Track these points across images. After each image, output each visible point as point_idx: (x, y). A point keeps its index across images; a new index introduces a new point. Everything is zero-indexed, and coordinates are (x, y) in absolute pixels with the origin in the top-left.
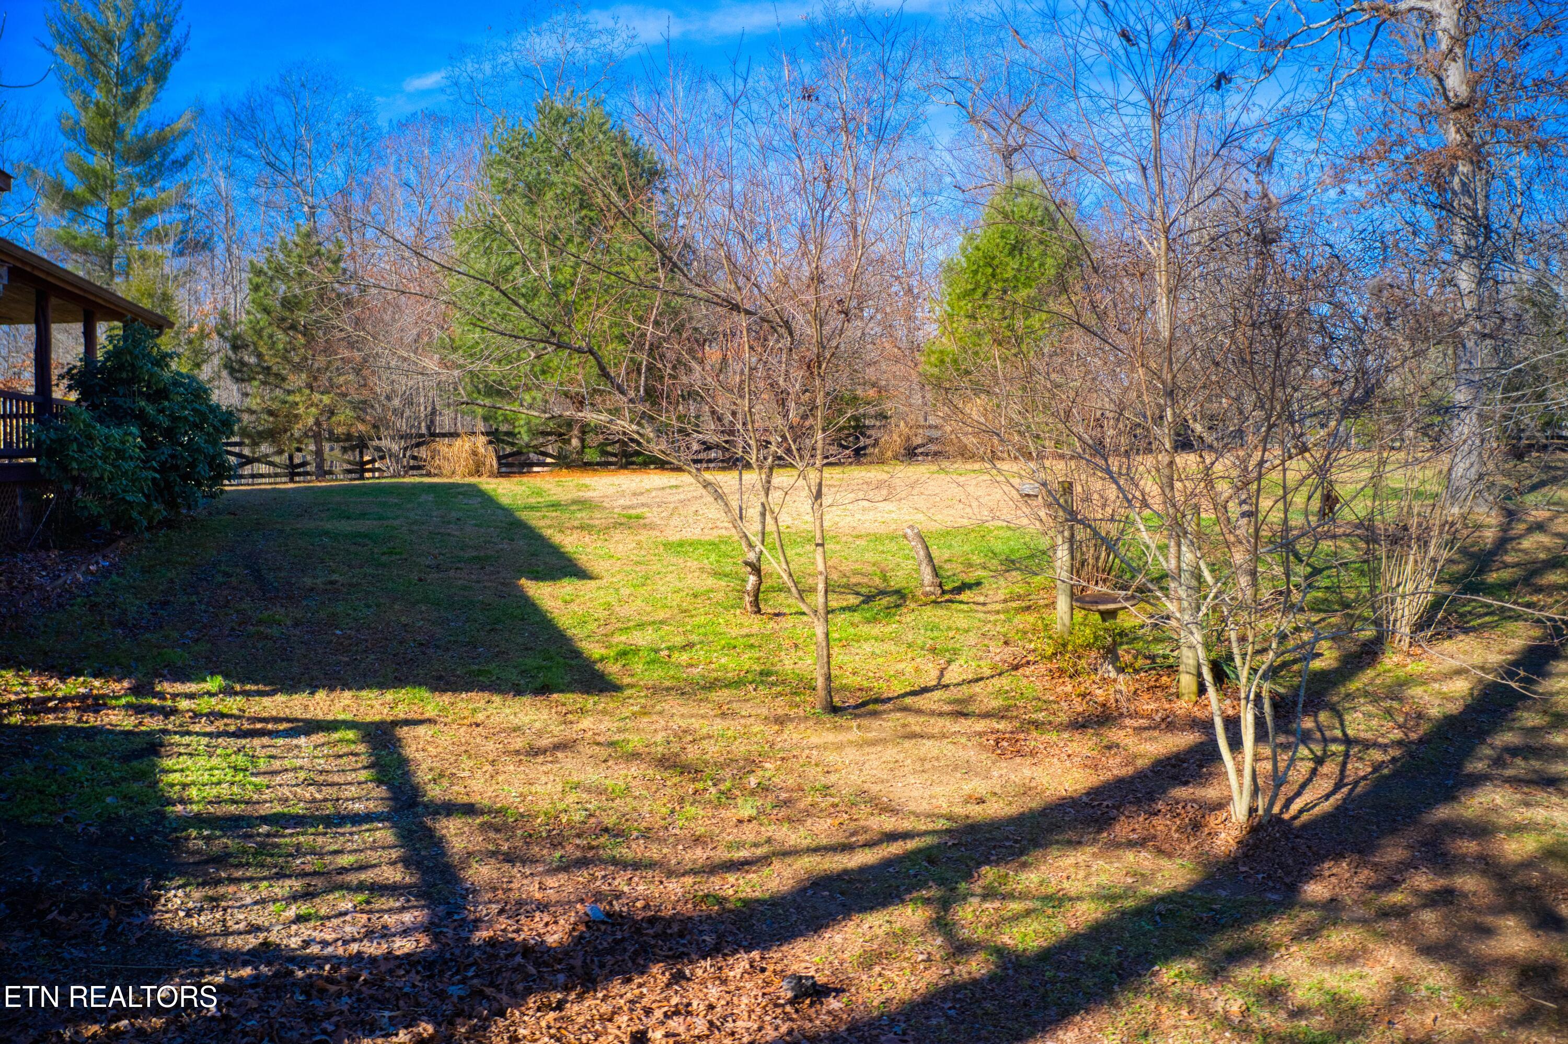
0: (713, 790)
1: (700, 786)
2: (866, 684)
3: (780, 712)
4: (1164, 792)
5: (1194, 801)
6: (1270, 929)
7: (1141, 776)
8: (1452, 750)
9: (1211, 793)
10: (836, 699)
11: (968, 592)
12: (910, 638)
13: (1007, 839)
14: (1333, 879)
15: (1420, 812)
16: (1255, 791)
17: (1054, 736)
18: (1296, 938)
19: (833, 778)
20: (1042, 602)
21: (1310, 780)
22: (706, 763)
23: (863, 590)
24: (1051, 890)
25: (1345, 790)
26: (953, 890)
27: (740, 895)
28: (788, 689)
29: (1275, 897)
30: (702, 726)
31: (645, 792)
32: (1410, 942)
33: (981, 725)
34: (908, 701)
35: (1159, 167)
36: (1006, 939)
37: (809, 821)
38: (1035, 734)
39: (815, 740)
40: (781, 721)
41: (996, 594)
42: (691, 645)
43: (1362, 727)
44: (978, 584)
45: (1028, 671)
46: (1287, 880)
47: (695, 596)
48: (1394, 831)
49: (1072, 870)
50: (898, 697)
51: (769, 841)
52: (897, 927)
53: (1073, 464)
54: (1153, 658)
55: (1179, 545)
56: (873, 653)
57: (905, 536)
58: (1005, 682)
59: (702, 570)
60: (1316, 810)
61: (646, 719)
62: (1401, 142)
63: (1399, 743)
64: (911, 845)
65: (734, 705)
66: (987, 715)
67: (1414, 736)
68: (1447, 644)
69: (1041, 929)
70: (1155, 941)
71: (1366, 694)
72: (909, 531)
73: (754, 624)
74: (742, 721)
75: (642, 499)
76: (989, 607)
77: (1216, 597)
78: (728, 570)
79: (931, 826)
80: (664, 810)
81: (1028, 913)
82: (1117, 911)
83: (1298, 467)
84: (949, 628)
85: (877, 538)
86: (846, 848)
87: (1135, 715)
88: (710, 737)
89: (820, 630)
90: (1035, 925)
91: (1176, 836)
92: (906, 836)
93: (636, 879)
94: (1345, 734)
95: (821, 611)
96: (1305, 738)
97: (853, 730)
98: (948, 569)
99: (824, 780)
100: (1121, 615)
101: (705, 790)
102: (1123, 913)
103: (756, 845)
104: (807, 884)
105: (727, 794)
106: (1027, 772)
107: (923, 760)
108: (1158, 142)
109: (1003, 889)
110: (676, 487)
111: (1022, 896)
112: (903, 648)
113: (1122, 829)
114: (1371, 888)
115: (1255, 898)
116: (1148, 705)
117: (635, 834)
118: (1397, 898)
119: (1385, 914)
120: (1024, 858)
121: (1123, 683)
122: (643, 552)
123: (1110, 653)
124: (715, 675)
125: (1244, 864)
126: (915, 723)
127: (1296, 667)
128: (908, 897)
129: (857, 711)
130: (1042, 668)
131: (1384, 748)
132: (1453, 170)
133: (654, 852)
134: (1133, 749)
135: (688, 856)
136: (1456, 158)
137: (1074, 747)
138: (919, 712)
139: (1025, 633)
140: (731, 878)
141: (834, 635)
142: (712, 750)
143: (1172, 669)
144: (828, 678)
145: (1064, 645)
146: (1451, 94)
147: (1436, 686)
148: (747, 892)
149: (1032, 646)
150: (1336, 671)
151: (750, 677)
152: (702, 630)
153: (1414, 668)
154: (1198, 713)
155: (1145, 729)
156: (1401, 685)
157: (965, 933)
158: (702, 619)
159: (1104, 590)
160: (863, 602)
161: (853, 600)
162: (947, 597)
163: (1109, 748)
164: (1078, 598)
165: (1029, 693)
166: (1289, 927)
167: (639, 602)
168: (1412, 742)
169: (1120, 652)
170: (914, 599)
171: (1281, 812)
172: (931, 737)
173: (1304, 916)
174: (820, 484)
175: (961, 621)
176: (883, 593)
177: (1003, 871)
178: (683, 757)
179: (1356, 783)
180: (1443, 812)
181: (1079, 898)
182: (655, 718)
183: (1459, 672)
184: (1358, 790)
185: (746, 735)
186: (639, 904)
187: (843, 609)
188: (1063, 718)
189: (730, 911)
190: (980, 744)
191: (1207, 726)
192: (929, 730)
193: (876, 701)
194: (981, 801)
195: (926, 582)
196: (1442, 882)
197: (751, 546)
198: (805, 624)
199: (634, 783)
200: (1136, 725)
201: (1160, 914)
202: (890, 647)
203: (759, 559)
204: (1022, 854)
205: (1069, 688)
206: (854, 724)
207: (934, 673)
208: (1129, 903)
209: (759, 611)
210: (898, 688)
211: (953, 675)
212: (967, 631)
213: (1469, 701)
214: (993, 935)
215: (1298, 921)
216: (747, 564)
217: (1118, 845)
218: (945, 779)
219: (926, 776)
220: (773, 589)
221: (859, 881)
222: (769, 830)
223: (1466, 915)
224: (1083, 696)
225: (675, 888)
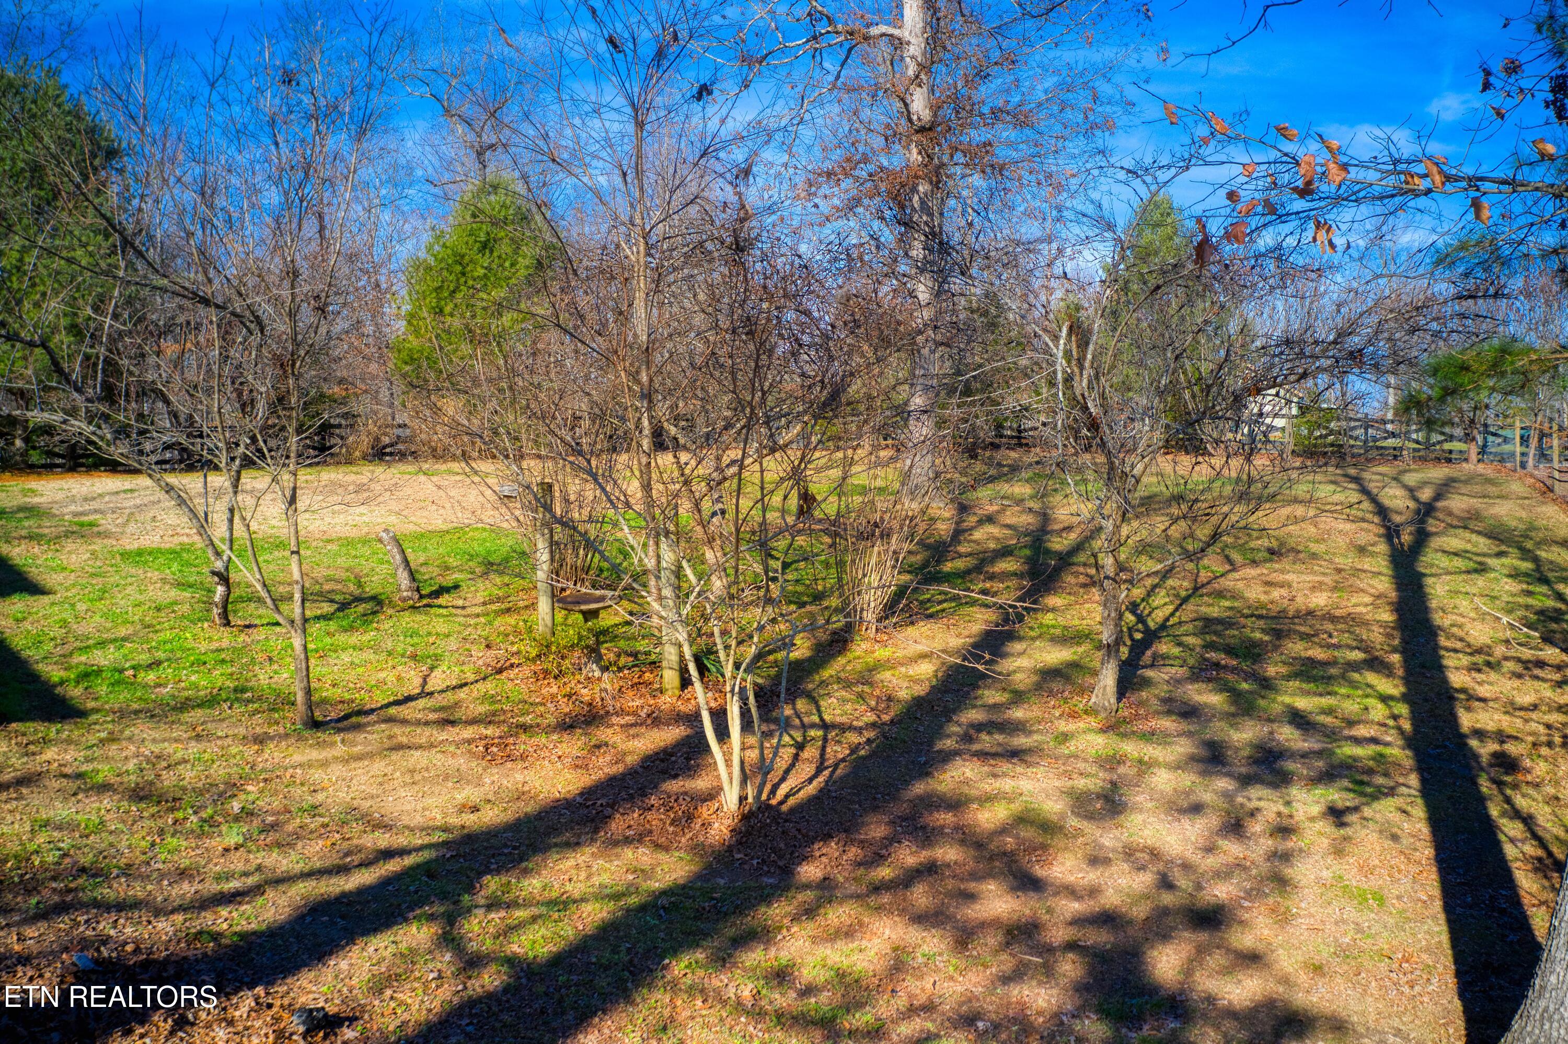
0: (194, 819)
1: (180, 815)
2: (347, 696)
3: (258, 730)
4: (656, 787)
5: (686, 793)
6: (770, 912)
7: (632, 773)
8: (921, 729)
9: (701, 784)
10: (317, 714)
11: (446, 596)
12: (390, 645)
13: (506, 846)
14: (824, 859)
15: (898, 790)
16: (744, 779)
17: (543, 739)
18: (795, 919)
19: (320, 797)
20: (521, 604)
21: (792, 765)
22: (184, 789)
23: (338, 598)
24: (554, 895)
25: (826, 773)
26: (456, 902)
27: (238, 928)
28: (265, 706)
29: (771, 881)
30: (176, 751)
31: (120, 826)
32: (902, 912)
33: (469, 732)
34: (392, 711)
35: (639, 173)
36: (515, 948)
37: (300, 845)
38: (523, 737)
39: (297, 758)
40: (260, 740)
41: (475, 597)
42: (158, 663)
43: (838, 712)
44: (456, 587)
45: (512, 673)
46: (781, 863)
47: (158, 609)
48: (875, 809)
49: (574, 872)
50: (381, 708)
51: (259, 868)
52: (403, 947)
53: (550, 464)
54: (635, 655)
55: (657, 544)
56: (352, 663)
57: (380, 541)
58: (489, 687)
59: (164, 580)
60: (801, 794)
61: (114, 747)
62: (865, 160)
63: (873, 725)
64: (408, 861)
65: (209, 725)
66: (473, 722)
67: (886, 718)
68: (910, 629)
69: (549, 934)
70: (662, 935)
71: (839, 680)
72: (384, 535)
73: (225, 638)
74: (219, 742)
75: (95, 505)
76: (469, 611)
77: (699, 594)
78: (192, 580)
79: (427, 840)
80: (143, 844)
81: (534, 919)
82: (621, 909)
83: (775, 467)
84: (429, 634)
85: (349, 542)
86: (341, 870)
87: (621, 712)
88: (185, 761)
89: (297, 642)
90: (543, 931)
91: (671, 829)
92: (402, 852)
93: (122, 921)
94: (822, 719)
95: (298, 622)
96: (786, 725)
97: (338, 744)
98: (426, 573)
99: (310, 800)
100: (603, 614)
101: (185, 819)
102: (628, 910)
103: (246, 874)
104: (305, 911)
105: (210, 822)
106: (519, 777)
107: (412, 771)
108: (639, 148)
109: (506, 898)
110: (132, 491)
111: (527, 904)
112: (383, 656)
113: (618, 825)
114: (860, 864)
115: (753, 884)
116: (633, 702)
117: (115, 872)
118: (885, 872)
119: (877, 888)
120: (524, 865)
121: (608, 682)
122: (98, 563)
123: (594, 653)
124: (186, 694)
125: (739, 851)
126: (401, 734)
127: (771, 658)
128: (411, 915)
129: (340, 725)
130: (527, 670)
131: (859, 730)
132: (914, 190)
133: (138, 891)
134: (622, 746)
135: (175, 891)
136: (917, 177)
137: (563, 749)
138: (404, 722)
139: (507, 635)
140: (224, 912)
141: (311, 646)
142: (189, 775)
143: (655, 665)
144: (308, 692)
145: (548, 647)
146: (915, 118)
147: (903, 669)
148: (243, 926)
149: (515, 649)
150: (809, 659)
151: (224, 696)
152: (168, 647)
153: (882, 653)
154: (683, 708)
155: (632, 725)
156: (870, 671)
157: (473, 946)
158: (168, 635)
159: (584, 590)
160: (339, 610)
161: (327, 608)
162: (425, 601)
163: (598, 747)
164: (558, 598)
165: (514, 696)
166: (788, 909)
167: (97, 618)
168: (884, 724)
169: (603, 651)
170: (391, 604)
171: (769, 799)
172: (419, 747)
173: (801, 897)
174: (294, 489)
175: (441, 626)
176: (358, 599)
177: (504, 879)
178: (159, 785)
179: (836, 766)
180: (919, 788)
181: (583, 900)
182: (124, 744)
183: (924, 656)
184: (839, 772)
185: (226, 757)
186: (129, 948)
187: (318, 618)
188: (551, 720)
189: (226, 946)
190: (469, 751)
191: (694, 718)
192: (417, 740)
193: (360, 713)
194: (475, 809)
195: (403, 587)
196: (925, 855)
197: (218, 554)
198: (278, 635)
199: (108, 817)
200: (623, 722)
201: (663, 907)
202: (369, 655)
203: (227, 568)
204: (521, 860)
205: (554, 689)
206: (338, 738)
207: (417, 681)
208: (633, 900)
209: (228, 624)
210: (381, 698)
211: (437, 681)
212: (448, 636)
213: (934, 683)
214: (501, 945)
215: (795, 903)
216: (214, 573)
217: (616, 843)
218: (437, 789)
219: (416, 788)
220: (241, 599)
221: (359, 903)
222: (259, 858)
223: (950, 884)
224: (569, 696)
225: (165, 927)
